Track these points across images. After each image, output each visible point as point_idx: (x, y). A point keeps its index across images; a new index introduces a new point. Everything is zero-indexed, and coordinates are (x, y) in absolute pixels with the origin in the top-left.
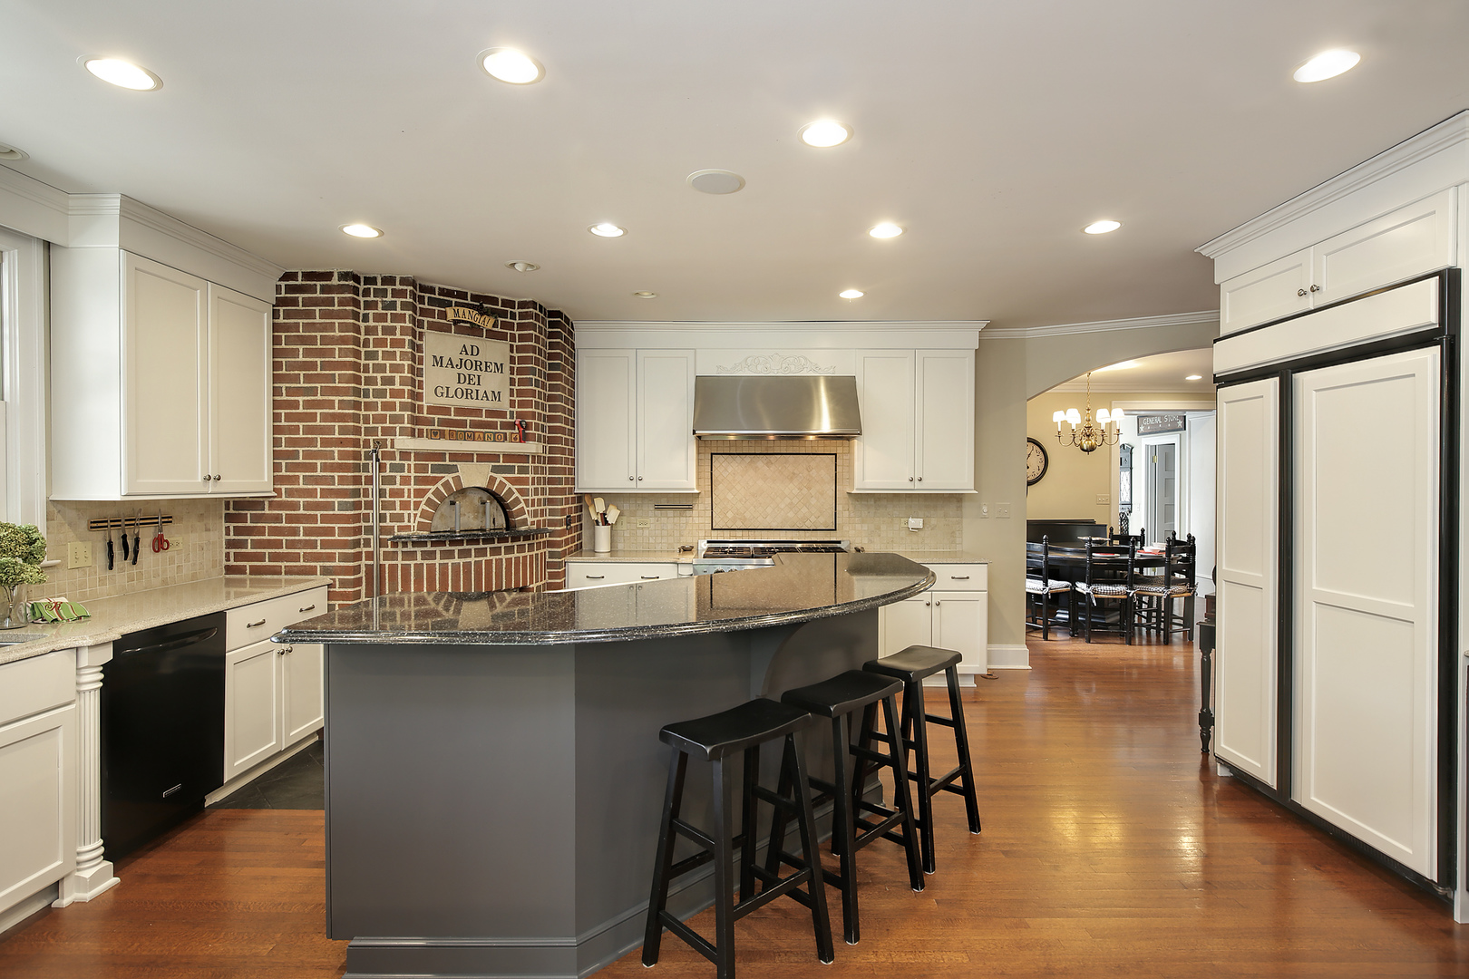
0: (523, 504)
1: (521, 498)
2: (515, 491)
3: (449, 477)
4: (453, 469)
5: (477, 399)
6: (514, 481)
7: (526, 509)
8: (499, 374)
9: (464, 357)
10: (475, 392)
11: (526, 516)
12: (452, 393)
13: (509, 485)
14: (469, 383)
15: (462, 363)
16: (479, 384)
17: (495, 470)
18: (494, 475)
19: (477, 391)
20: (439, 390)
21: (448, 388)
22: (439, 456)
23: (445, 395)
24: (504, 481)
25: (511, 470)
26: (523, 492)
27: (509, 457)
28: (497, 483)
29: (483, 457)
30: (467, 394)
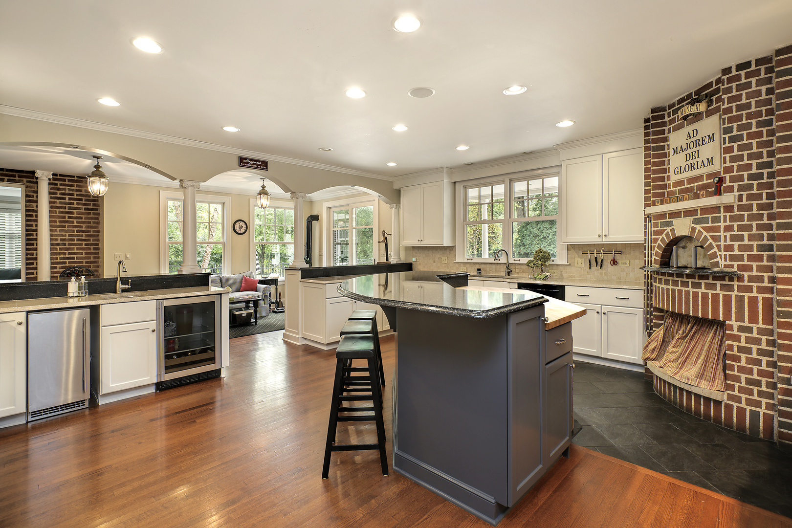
0: (716, 249)
1: (714, 244)
2: (709, 238)
3: (668, 229)
4: (669, 224)
5: (698, 168)
6: (708, 229)
7: (718, 253)
8: (712, 143)
9: (689, 141)
10: (696, 164)
11: (718, 259)
12: (683, 169)
13: (705, 233)
14: (693, 159)
15: (688, 146)
16: (698, 157)
17: (696, 222)
18: (695, 226)
19: (697, 162)
20: (677, 170)
21: (680, 167)
22: (662, 216)
23: (679, 172)
24: (702, 230)
25: (706, 221)
26: (716, 239)
27: (706, 210)
28: (697, 232)
29: (689, 213)
30: (691, 167)
